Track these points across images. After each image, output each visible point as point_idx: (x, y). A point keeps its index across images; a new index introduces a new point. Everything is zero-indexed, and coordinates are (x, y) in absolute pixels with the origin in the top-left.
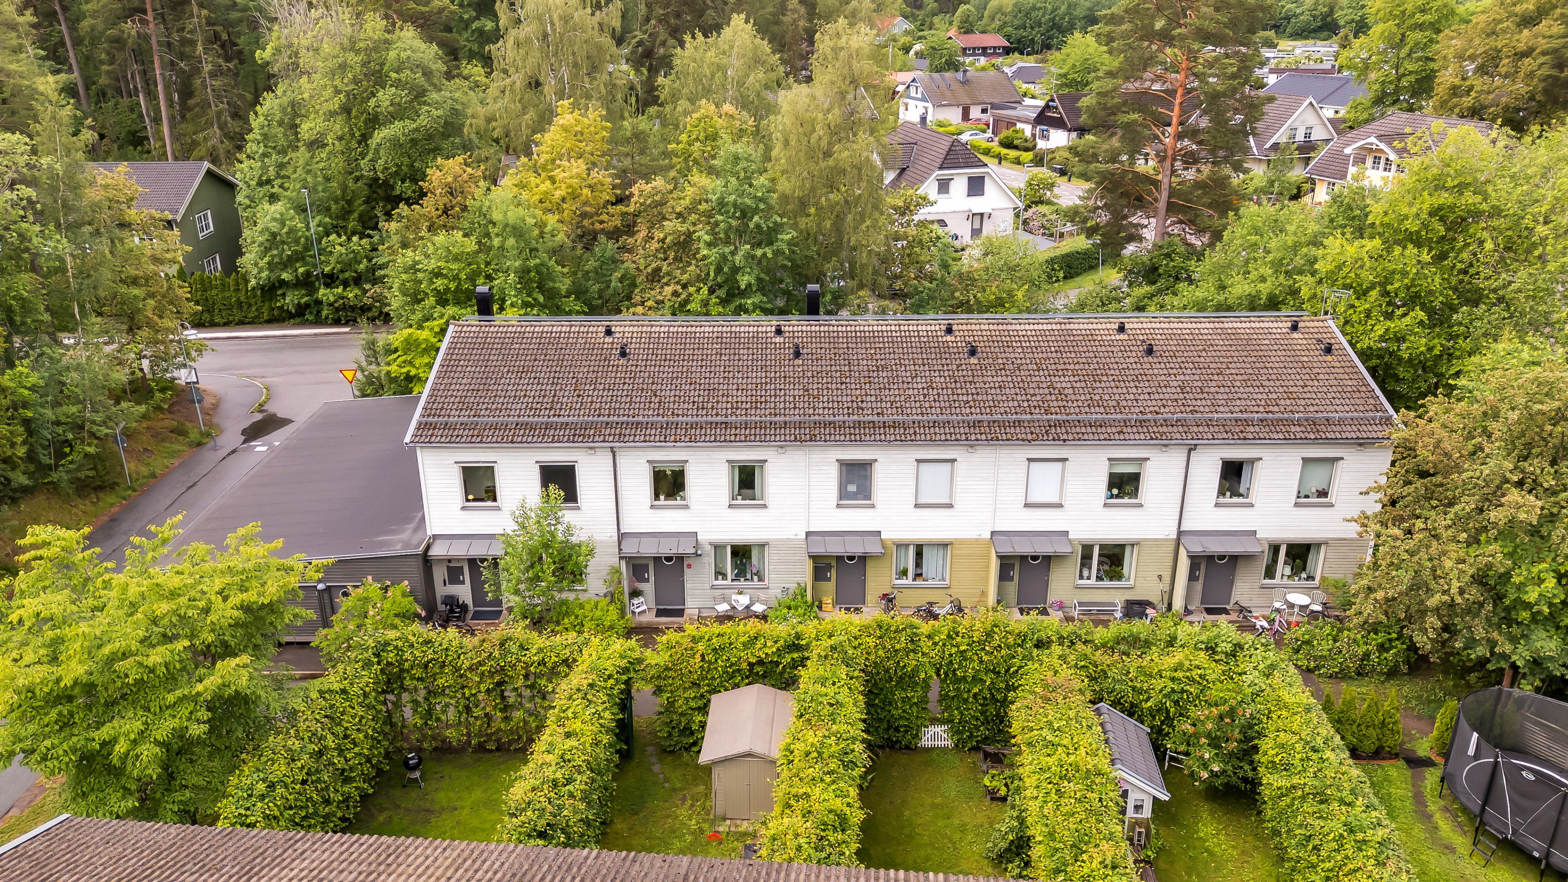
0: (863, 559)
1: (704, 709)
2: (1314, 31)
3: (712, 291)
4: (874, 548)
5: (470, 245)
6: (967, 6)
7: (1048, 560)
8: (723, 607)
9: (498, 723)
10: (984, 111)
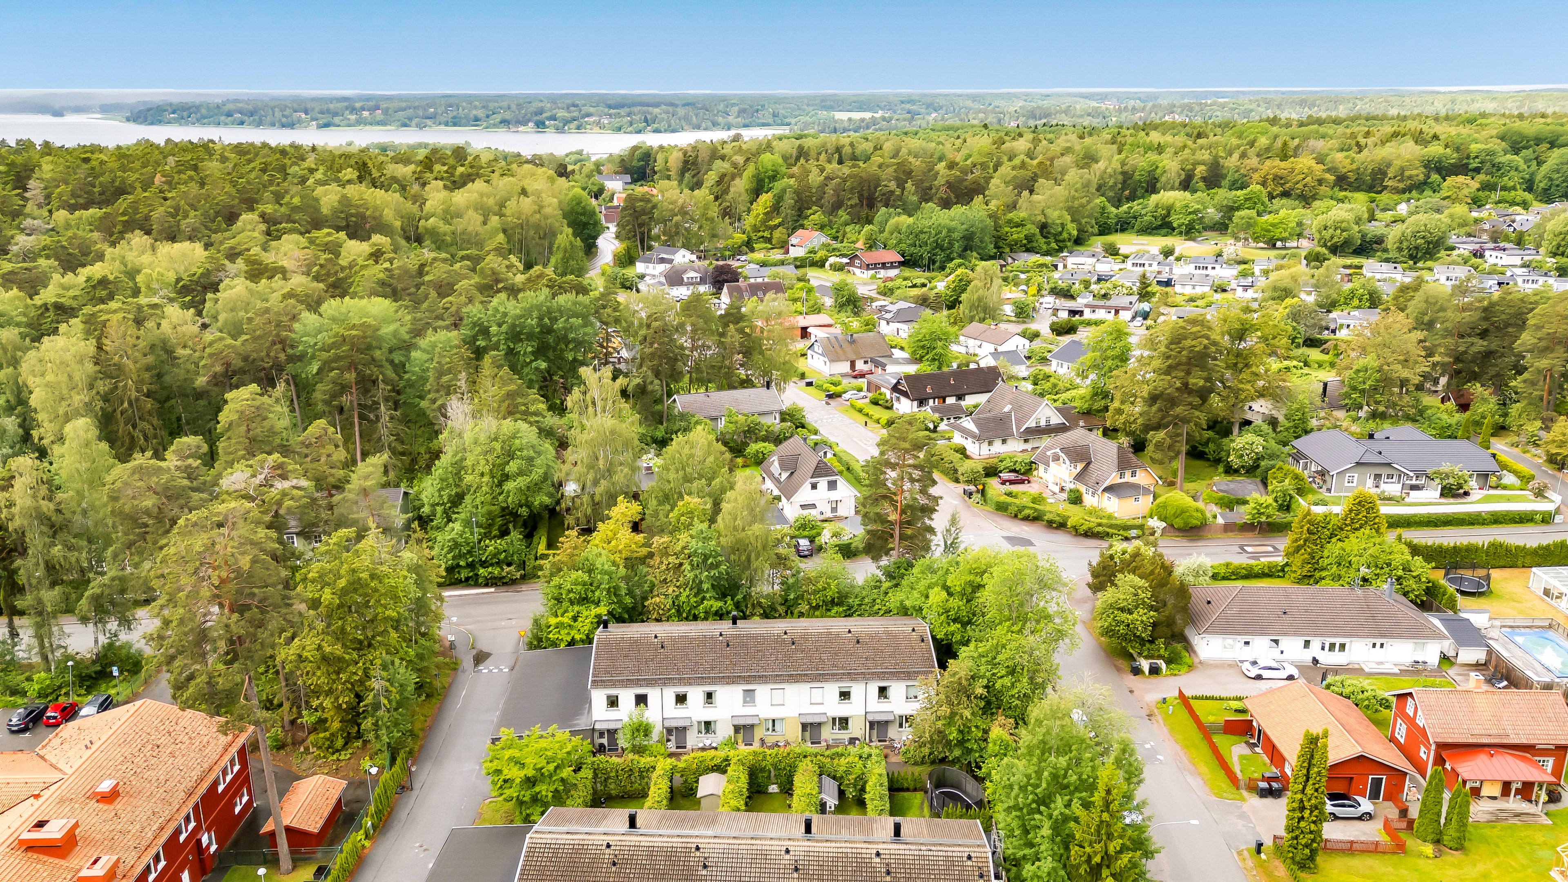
0: (752, 726)
1: (697, 782)
2: (1156, 228)
3: (691, 590)
4: (756, 721)
5: (586, 577)
6: (871, 226)
7: (820, 724)
8: (701, 745)
9: (628, 788)
10: (866, 362)
